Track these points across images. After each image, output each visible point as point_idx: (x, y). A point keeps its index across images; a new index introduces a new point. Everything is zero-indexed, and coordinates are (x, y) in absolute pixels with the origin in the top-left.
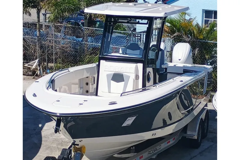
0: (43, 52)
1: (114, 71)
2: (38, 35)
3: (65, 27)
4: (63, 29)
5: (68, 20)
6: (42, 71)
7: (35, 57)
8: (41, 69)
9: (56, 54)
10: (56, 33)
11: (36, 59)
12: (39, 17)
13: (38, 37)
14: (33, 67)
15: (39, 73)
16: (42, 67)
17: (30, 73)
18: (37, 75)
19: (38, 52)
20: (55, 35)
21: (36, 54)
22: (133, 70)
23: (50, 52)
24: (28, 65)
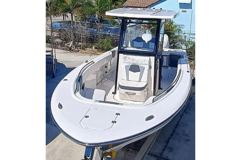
0: (75, 37)
1: (131, 63)
2: (72, 28)
3: (87, 24)
4: (86, 25)
5: (88, 19)
6: (75, 48)
7: (71, 40)
8: (74, 47)
9: (83, 38)
10: (82, 27)
11: (72, 41)
12: (72, 18)
13: (72, 29)
14: (70, 46)
15: (73, 49)
16: (75, 45)
17: (68, 49)
18: (72, 50)
19: (73, 37)
20: (82, 28)
21: (71, 38)
22: (147, 62)
23: (79, 37)
24: (67, 45)
